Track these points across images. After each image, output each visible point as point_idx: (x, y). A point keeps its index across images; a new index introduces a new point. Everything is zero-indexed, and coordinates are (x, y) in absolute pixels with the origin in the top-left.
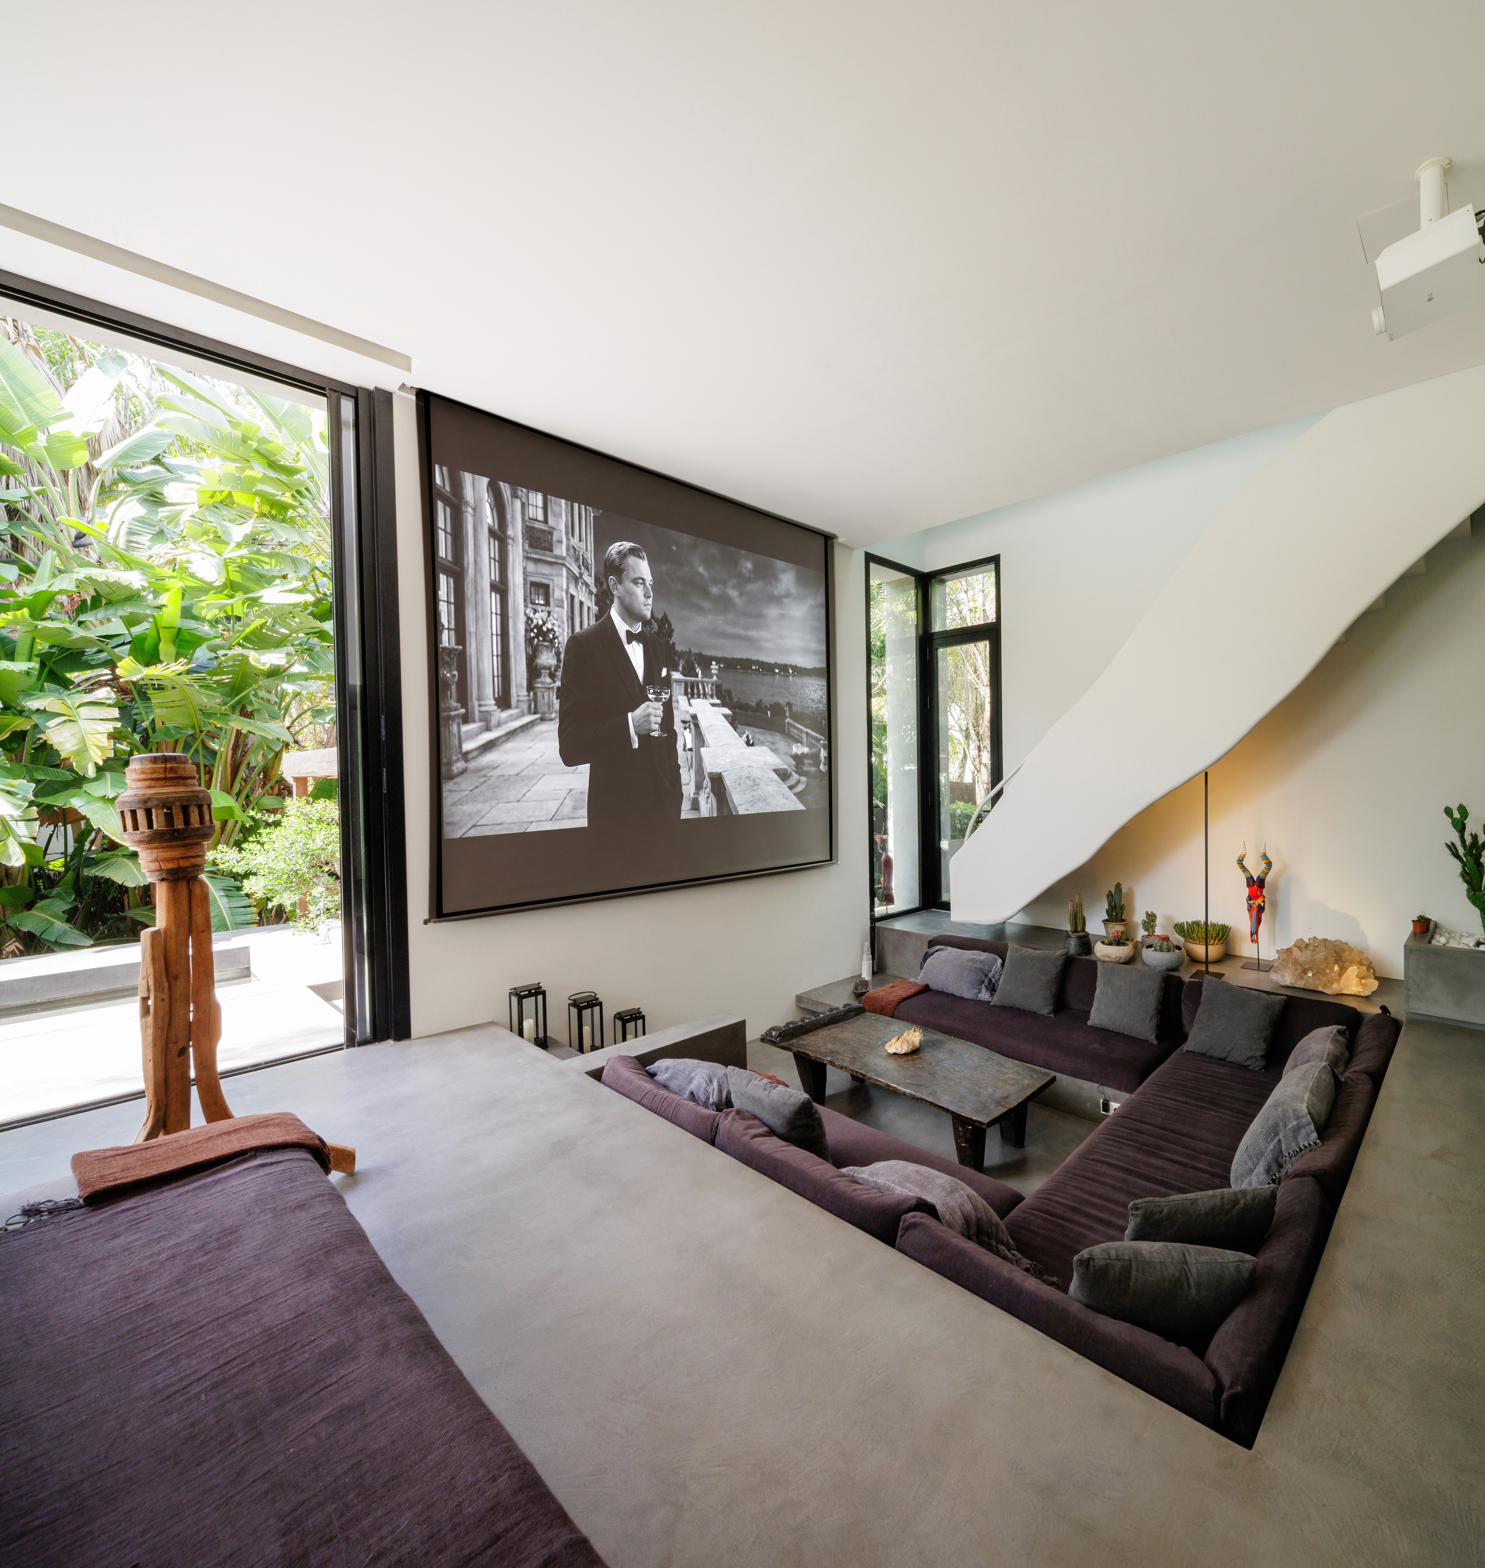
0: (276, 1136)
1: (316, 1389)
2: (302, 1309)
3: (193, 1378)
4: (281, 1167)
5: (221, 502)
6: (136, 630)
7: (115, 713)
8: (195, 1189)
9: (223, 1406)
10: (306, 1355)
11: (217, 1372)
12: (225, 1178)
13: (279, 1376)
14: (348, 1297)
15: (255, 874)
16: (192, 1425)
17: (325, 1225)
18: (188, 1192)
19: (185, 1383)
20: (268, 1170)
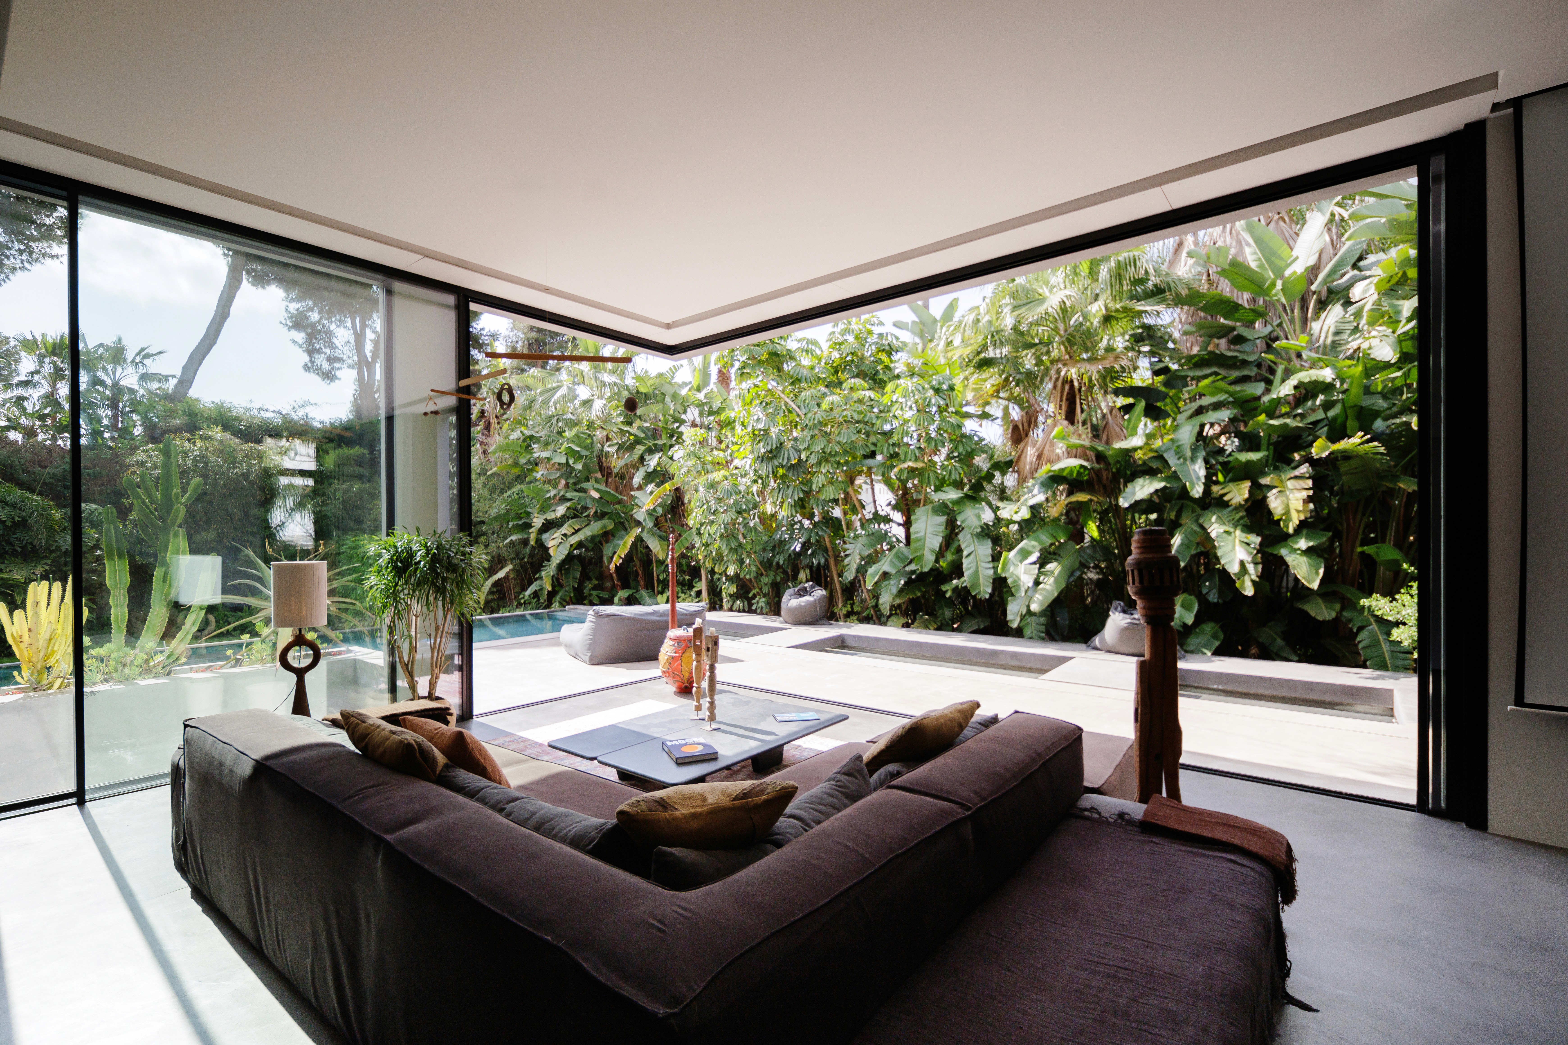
0: (1254, 845)
1: (1143, 1028)
2: (1176, 973)
3: (1106, 962)
4: (1243, 870)
5: (1397, 283)
6: (1331, 413)
7: (1310, 483)
8: (1190, 852)
9: (1104, 989)
10: (1156, 1002)
11: (1116, 969)
12: (1209, 856)
13: (1135, 1001)
14: (1204, 989)
15: (1404, 624)
16: (1086, 986)
17: (1233, 930)
18: (1185, 851)
19: (1102, 961)
20: (1233, 866)
